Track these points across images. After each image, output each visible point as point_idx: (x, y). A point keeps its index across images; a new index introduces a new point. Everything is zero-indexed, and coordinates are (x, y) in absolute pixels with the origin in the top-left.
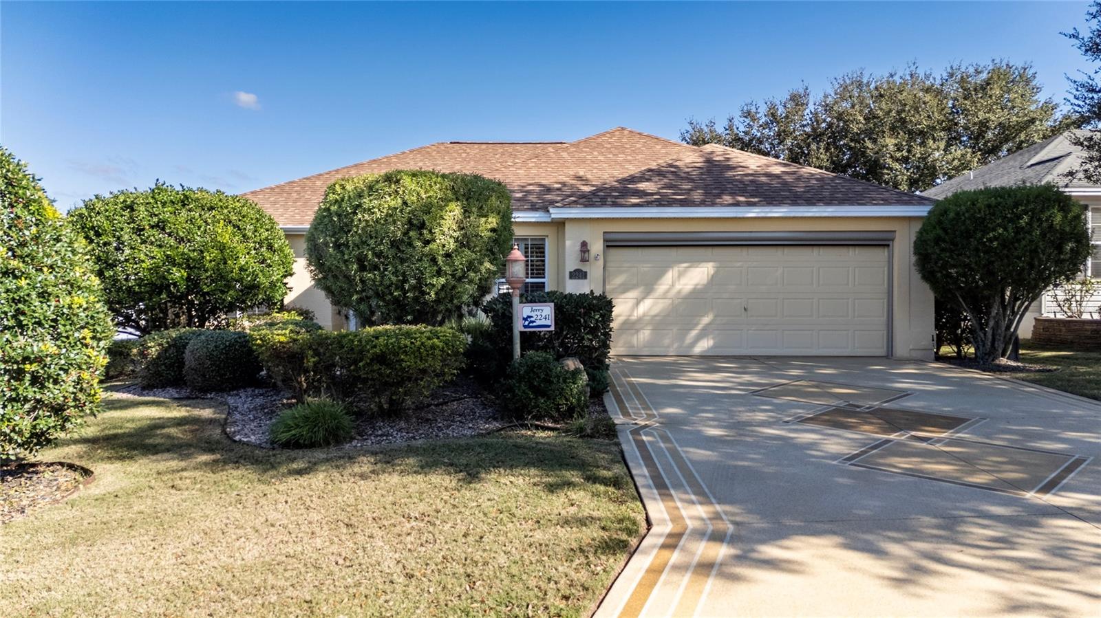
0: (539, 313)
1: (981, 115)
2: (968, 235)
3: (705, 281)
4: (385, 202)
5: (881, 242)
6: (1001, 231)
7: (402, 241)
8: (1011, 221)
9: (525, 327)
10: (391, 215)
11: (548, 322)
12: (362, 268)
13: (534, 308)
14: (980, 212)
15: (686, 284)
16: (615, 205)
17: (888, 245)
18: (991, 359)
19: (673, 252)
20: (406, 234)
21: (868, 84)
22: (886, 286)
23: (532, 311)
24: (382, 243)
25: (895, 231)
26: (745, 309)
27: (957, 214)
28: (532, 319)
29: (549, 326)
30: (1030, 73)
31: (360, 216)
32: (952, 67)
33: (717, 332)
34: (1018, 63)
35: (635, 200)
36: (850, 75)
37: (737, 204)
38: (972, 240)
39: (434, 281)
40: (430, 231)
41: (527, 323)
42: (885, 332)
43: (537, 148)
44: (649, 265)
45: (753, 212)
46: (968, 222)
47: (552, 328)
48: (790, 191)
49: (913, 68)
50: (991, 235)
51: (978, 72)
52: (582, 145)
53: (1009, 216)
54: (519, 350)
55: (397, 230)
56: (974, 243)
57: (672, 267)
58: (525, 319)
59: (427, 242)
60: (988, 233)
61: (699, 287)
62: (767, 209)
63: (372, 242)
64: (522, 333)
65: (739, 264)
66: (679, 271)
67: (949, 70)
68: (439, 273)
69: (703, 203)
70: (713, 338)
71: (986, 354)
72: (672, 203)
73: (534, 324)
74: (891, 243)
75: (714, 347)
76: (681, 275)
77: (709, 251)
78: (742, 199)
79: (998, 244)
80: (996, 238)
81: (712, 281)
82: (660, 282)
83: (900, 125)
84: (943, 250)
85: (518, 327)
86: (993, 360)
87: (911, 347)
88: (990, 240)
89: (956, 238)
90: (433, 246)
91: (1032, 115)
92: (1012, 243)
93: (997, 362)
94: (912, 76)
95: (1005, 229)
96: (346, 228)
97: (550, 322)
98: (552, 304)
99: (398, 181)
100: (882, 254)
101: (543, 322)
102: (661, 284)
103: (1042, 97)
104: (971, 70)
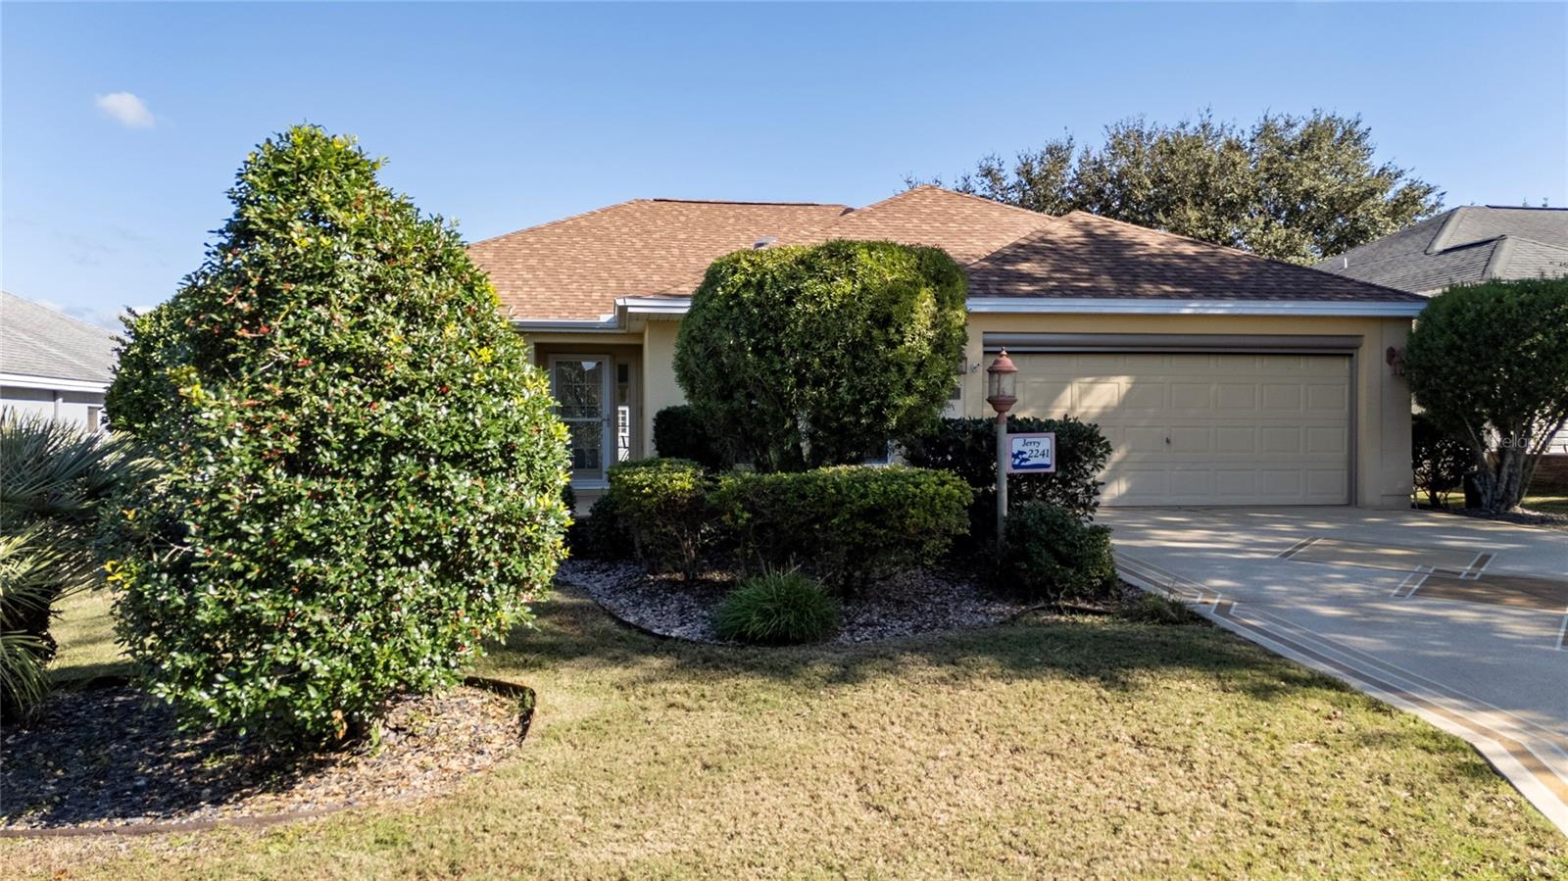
0: (1034, 447)
1: (1307, 183)
2: (1496, 342)
3: (1115, 401)
4: (838, 286)
5: (1342, 350)
6: (1540, 337)
7: (861, 343)
8: (1551, 324)
9: (1015, 467)
10: (848, 306)
11: (1047, 461)
12: (801, 383)
13: (1028, 440)
14: (1509, 312)
15: (1089, 407)
16: (1003, 294)
17: (1351, 355)
18: (1504, 506)
19: (1074, 361)
20: (868, 333)
21: (1150, 137)
22: (1346, 409)
23: (1025, 444)
24: (835, 345)
25: (1362, 336)
26: (1168, 441)
27: (1479, 313)
28: (1024, 456)
29: (1048, 466)
30: (1362, 128)
31: (799, 306)
32: (1265, 118)
33: (1131, 473)
34: (1347, 114)
35: (1026, 288)
36: (1124, 123)
37: (1166, 296)
38: (1502, 348)
39: (900, 402)
40: (898, 331)
41: (1017, 462)
42: (1345, 472)
43: (782, 210)
44: (1041, 380)
45: (1190, 308)
46: (1495, 325)
47: (1052, 469)
48: (1222, 279)
49: (1206, 117)
50: (1527, 343)
51: (1289, 125)
52: (890, 209)
53: (1548, 317)
54: (1006, 500)
55: (856, 328)
56: (1505, 353)
57: (1071, 383)
58: (1015, 456)
59: (891, 345)
60: (1524, 340)
61: (1108, 410)
62: (1208, 303)
63: (821, 346)
64: (1009, 476)
65: (1161, 378)
66: (1080, 388)
67: (1262, 121)
68: (909, 388)
69: (1119, 294)
70: (1127, 481)
71: (1497, 501)
72: (1079, 293)
73: (1028, 463)
74: (1354, 352)
75: (1129, 493)
76: (1084, 393)
77: (1121, 361)
78: (1168, 288)
79: (1538, 355)
80: (1533, 347)
81: (1127, 401)
82: (1056, 403)
83: (1202, 193)
84: (1459, 361)
85: (1006, 466)
86: (1507, 509)
87: (1383, 492)
88: (1527, 349)
89: (1477, 345)
90: (901, 349)
91: (1371, 184)
92: (1555, 353)
93: (1512, 510)
94: (1204, 127)
95: (1546, 335)
96: (778, 325)
97: (1049, 460)
98: (1053, 435)
99: (849, 257)
100: (1340, 367)
101: (1040, 460)
102: (1056, 407)
103: (1376, 162)
104: (1281, 123)
